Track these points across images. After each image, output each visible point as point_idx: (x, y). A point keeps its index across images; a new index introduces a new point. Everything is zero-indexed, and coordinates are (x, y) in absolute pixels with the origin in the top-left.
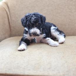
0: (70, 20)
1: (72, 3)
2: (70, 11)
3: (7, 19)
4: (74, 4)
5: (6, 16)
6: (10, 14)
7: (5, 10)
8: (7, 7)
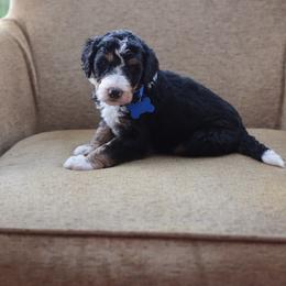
0: (224, 79)
1: (230, 27)
2: (224, 51)
3: (25, 76)
4: (234, 30)
5: (23, 65)
6: (34, 61)
7: (20, 46)
8: (24, 38)
